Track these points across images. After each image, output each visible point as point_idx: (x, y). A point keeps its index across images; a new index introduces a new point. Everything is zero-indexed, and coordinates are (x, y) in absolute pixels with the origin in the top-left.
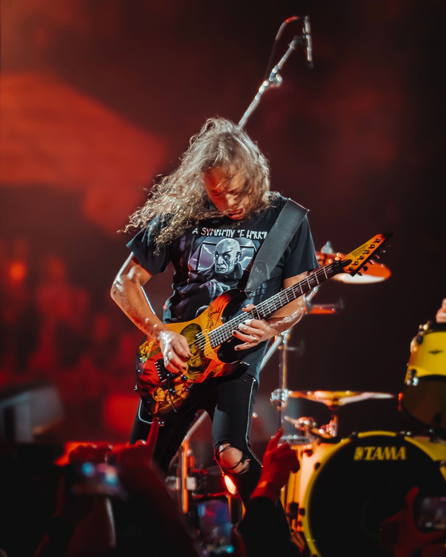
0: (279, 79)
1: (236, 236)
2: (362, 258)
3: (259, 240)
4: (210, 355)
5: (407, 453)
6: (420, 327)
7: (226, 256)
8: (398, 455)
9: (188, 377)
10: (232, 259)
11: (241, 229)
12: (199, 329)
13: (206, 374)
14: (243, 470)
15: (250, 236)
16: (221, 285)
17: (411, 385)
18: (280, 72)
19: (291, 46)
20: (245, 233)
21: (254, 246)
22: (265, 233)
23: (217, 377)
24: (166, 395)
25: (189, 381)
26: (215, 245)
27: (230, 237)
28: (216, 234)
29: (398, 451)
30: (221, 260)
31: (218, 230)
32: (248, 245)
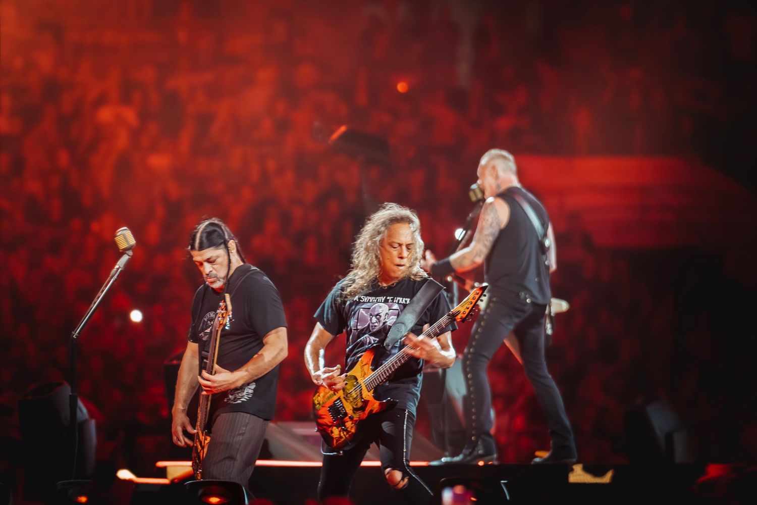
1: (386, 301)
2: (467, 308)
3: (403, 304)
4: (367, 397)
7: (378, 317)
9: (354, 416)
10: (382, 319)
11: (390, 297)
12: (356, 379)
13: (367, 412)
14: (404, 486)
15: (397, 301)
16: (372, 338)
20: (393, 299)
21: (398, 308)
22: (408, 300)
23: (376, 413)
24: (340, 432)
25: (355, 419)
26: (370, 308)
27: (381, 302)
28: (371, 301)
30: (374, 320)
31: (373, 298)
32: (394, 308)
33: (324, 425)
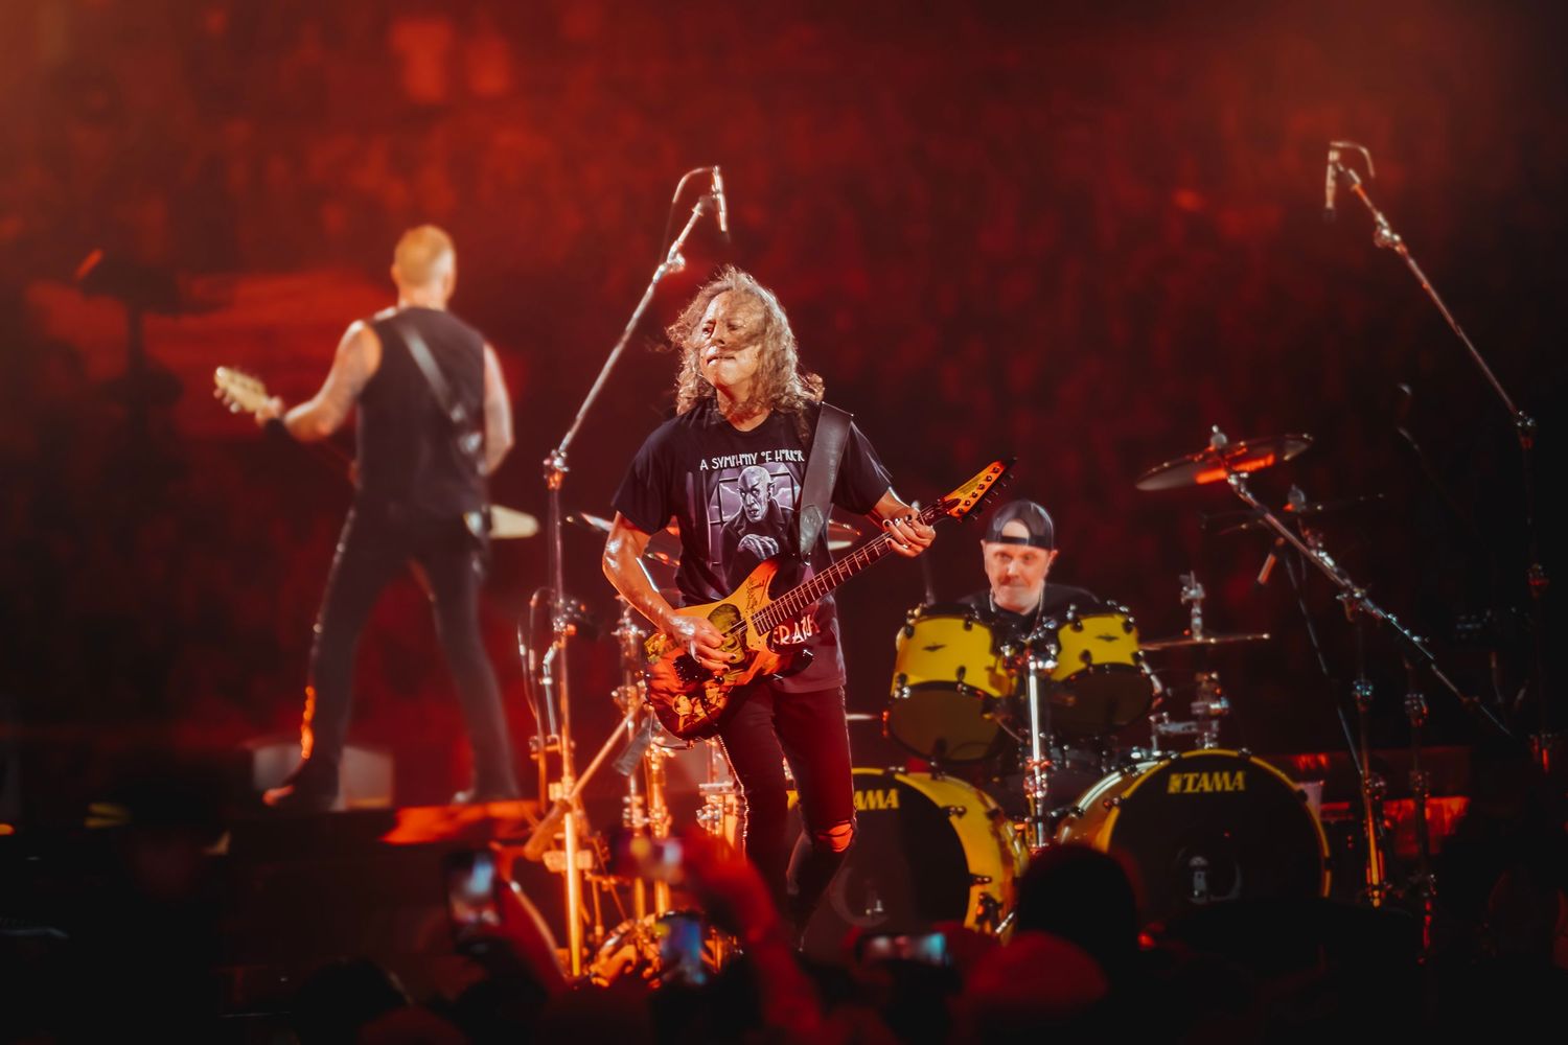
0: (680, 260)
1: (761, 461)
2: (974, 496)
3: (794, 463)
4: (755, 645)
5: (901, 798)
6: (910, 612)
7: (755, 492)
8: (888, 801)
10: (763, 495)
11: (765, 451)
12: (735, 612)
15: (781, 458)
17: (901, 698)
18: (683, 250)
19: (697, 211)
20: (772, 456)
21: (788, 471)
22: (799, 453)
24: (693, 705)
25: (727, 683)
26: (736, 480)
27: (753, 464)
28: (733, 465)
29: (886, 795)
30: (750, 499)
31: (734, 457)
32: (780, 471)
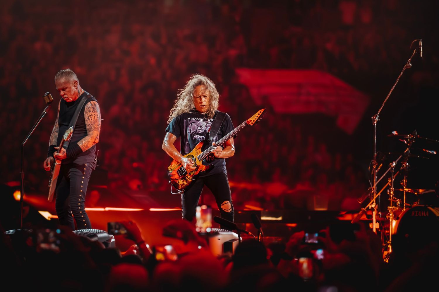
1: (204, 120)
4: (199, 164)
7: (201, 127)
8: (426, 214)
10: (204, 128)
12: (193, 156)
13: (198, 171)
15: (210, 120)
16: (201, 137)
19: (415, 51)
24: (183, 181)
26: (197, 123)
27: (202, 121)
28: (196, 120)
30: (199, 128)
32: (209, 123)
33: (174, 179)
